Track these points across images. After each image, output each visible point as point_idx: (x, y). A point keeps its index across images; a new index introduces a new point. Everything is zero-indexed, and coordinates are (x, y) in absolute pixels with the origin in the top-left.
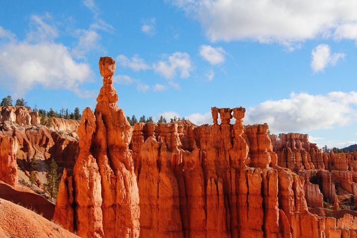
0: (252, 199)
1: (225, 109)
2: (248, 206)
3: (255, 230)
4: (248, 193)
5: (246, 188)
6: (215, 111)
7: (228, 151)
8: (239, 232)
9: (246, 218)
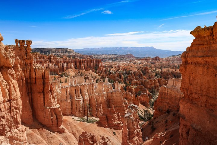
0: (38, 81)
1: (22, 40)
2: (36, 83)
3: (40, 92)
4: (36, 78)
5: (35, 76)
6: (16, 41)
7: (25, 60)
8: (31, 94)
9: (35, 88)
